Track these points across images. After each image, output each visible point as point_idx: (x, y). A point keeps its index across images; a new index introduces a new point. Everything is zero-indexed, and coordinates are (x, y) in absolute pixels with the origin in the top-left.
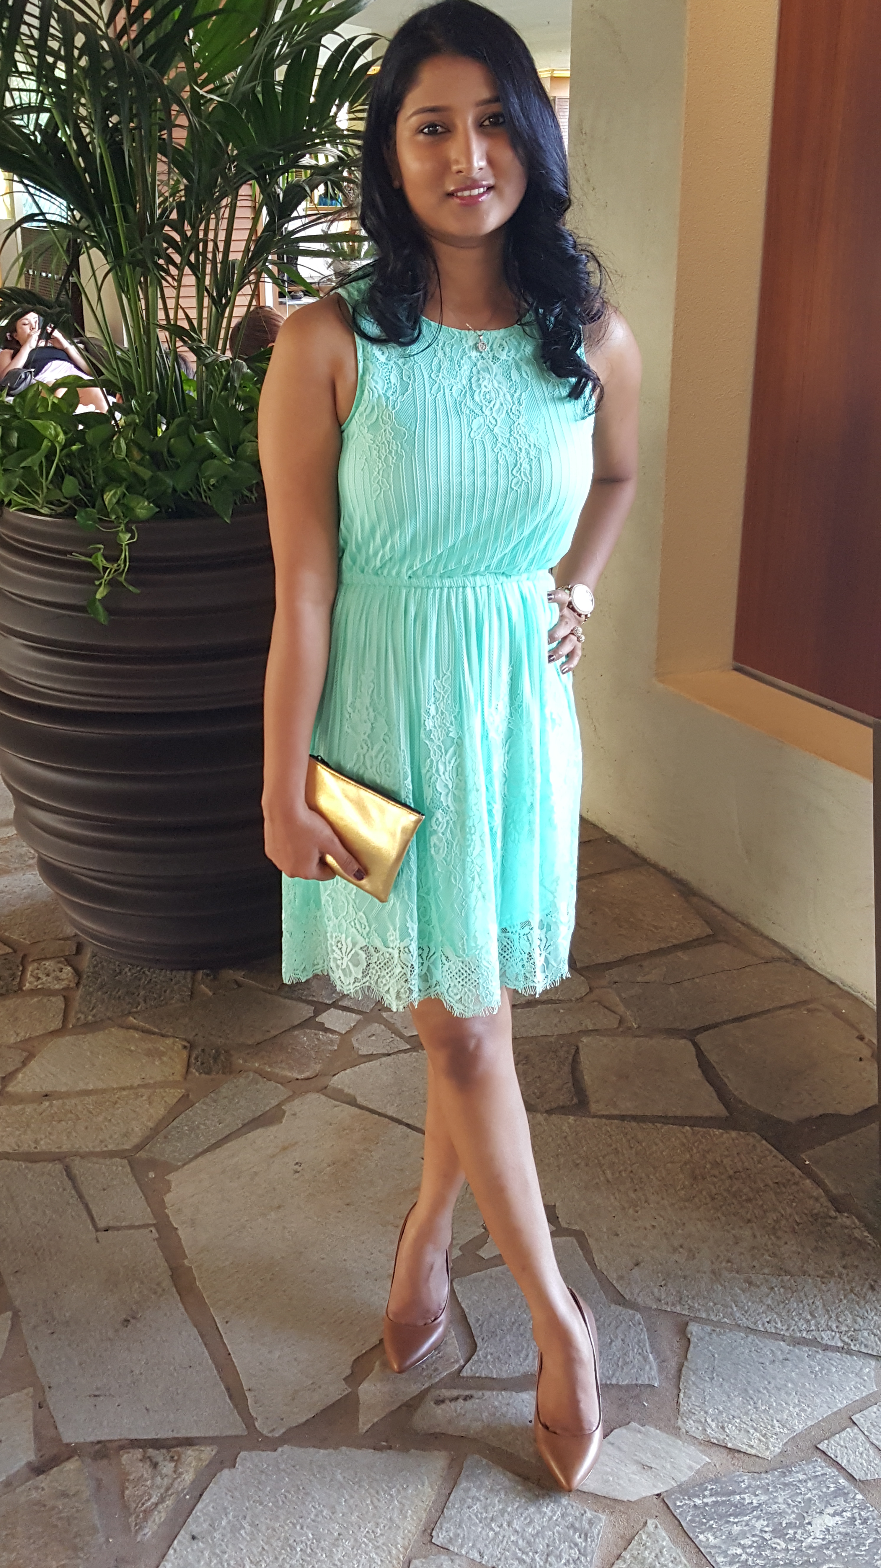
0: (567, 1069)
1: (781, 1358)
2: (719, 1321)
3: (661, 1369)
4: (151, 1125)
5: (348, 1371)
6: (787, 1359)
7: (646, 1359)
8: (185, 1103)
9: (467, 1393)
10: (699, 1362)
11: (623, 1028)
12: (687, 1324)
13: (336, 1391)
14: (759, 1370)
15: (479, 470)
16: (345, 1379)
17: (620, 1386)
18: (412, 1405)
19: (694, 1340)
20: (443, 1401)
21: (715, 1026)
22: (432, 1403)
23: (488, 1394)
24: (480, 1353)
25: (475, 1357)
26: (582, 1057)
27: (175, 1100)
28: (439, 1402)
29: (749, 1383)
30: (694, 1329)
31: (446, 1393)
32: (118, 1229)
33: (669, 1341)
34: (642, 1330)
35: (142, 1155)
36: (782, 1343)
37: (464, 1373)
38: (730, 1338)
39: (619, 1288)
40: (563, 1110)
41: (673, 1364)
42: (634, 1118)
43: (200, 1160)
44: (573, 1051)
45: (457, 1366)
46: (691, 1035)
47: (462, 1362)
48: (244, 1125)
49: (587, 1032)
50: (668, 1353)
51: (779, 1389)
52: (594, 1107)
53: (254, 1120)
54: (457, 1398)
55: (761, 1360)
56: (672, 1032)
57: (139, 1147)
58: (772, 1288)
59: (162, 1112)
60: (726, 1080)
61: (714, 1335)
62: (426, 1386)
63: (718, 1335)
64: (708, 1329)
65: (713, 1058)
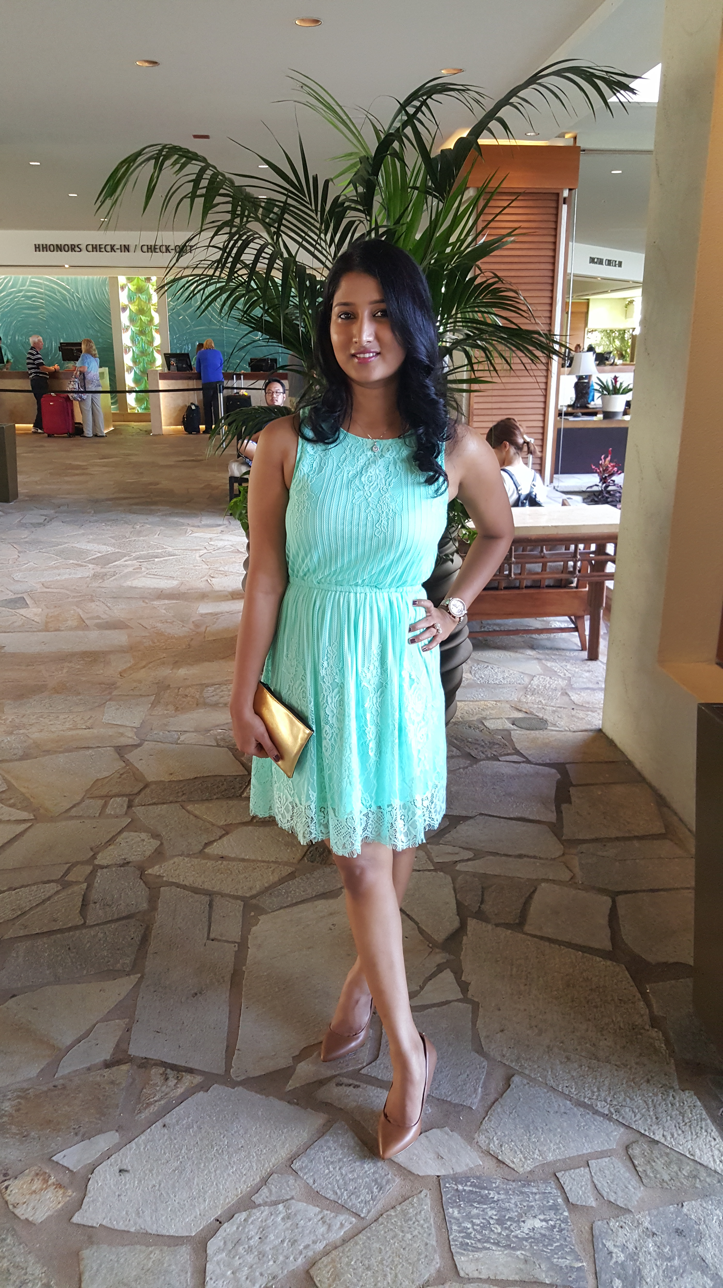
0: (522, 900)
1: (562, 1111)
2: (535, 1079)
3: (482, 1098)
4: (266, 885)
5: (297, 1053)
6: (565, 1113)
7: (476, 1090)
8: (292, 876)
9: (358, 1083)
10: (509, 1100)
11: (572, 882)
12: (513, 1076)
13: (283, 1062)
14: (544, 1115)
15: (355, 523)
16: (293, 1058)
17: (452, 1103)
18: (322, 1083)
19: (512, 1086)
20: (341, 1085)
21: (635, 892)
22: (334, 1085)
23: (369, 1087)
24: (378, 1062)
25: (374, 1064)
26: (536, 896)
27: (287, 874)
28: (339, 1084)
29: (533, 1122)
30: (516, 1079)
31: (345, 1080)
32: (219, 941)
33: (496, 1084)
34: (483, 1072)
35: (254, 901)
36: (568, 1102)
37: (362, 1072)
38: (536, 1091)
39: (483, 1043)
40: (507, 926)
41: (492, 1098)
42: (550, 940)
43: (282, 911)
44: (532, 890)
45: (360, 1066)
46: (614, 895)
47: (365, 1064)
48: (316, 896)
49: (547, 880)
50: (493, 1091)
51: (550, 1130)
52: (527, 928)
53: (324, 894)
54: (350, 1085)
55: (549, 1110)
56: (602, 891)
57: (253, 897)
58: (581, 1066)
59: (276, 879)
60: (622, 928)
61: (527, 1087)
62: (337, 1073)
63: (529, 1087)
64: (525, 1081)
65: (621, 912)
